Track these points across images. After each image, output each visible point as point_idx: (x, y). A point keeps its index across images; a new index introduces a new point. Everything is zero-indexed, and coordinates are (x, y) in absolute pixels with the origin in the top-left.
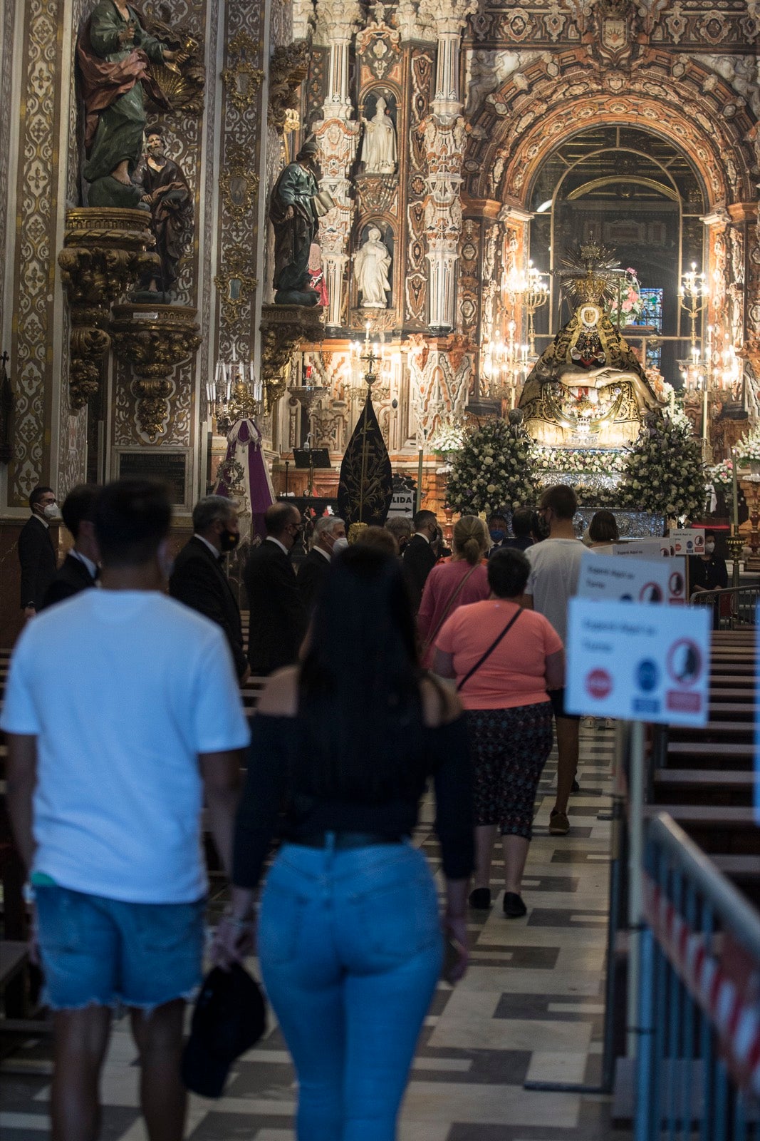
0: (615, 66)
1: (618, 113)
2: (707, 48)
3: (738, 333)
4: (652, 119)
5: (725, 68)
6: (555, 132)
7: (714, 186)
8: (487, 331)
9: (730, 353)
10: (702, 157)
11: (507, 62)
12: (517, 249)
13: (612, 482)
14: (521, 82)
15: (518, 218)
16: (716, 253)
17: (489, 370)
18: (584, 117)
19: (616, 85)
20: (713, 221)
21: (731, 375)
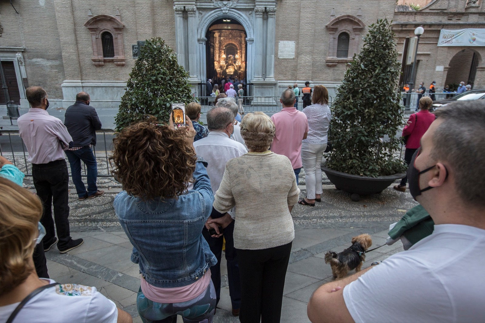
0: (230, 39)
1: (231, 42)
2: (237, 37)
3: (240, 60)
4: (233, 43)
5: (239, 39)
6: (226, 44)
7: (238, 48)
8: (221, 61)
9: (240, 62)
10: (237, 46)
11: (222, 38)
12: (223, 53)
13: (232, 74)
14: (223, 40)
15: (223, 51)
16: (239, 54)
17: (221, 64)
18: (228, 43)
19: (231, 40)
20: (238, 51)
21: (240, 64)
